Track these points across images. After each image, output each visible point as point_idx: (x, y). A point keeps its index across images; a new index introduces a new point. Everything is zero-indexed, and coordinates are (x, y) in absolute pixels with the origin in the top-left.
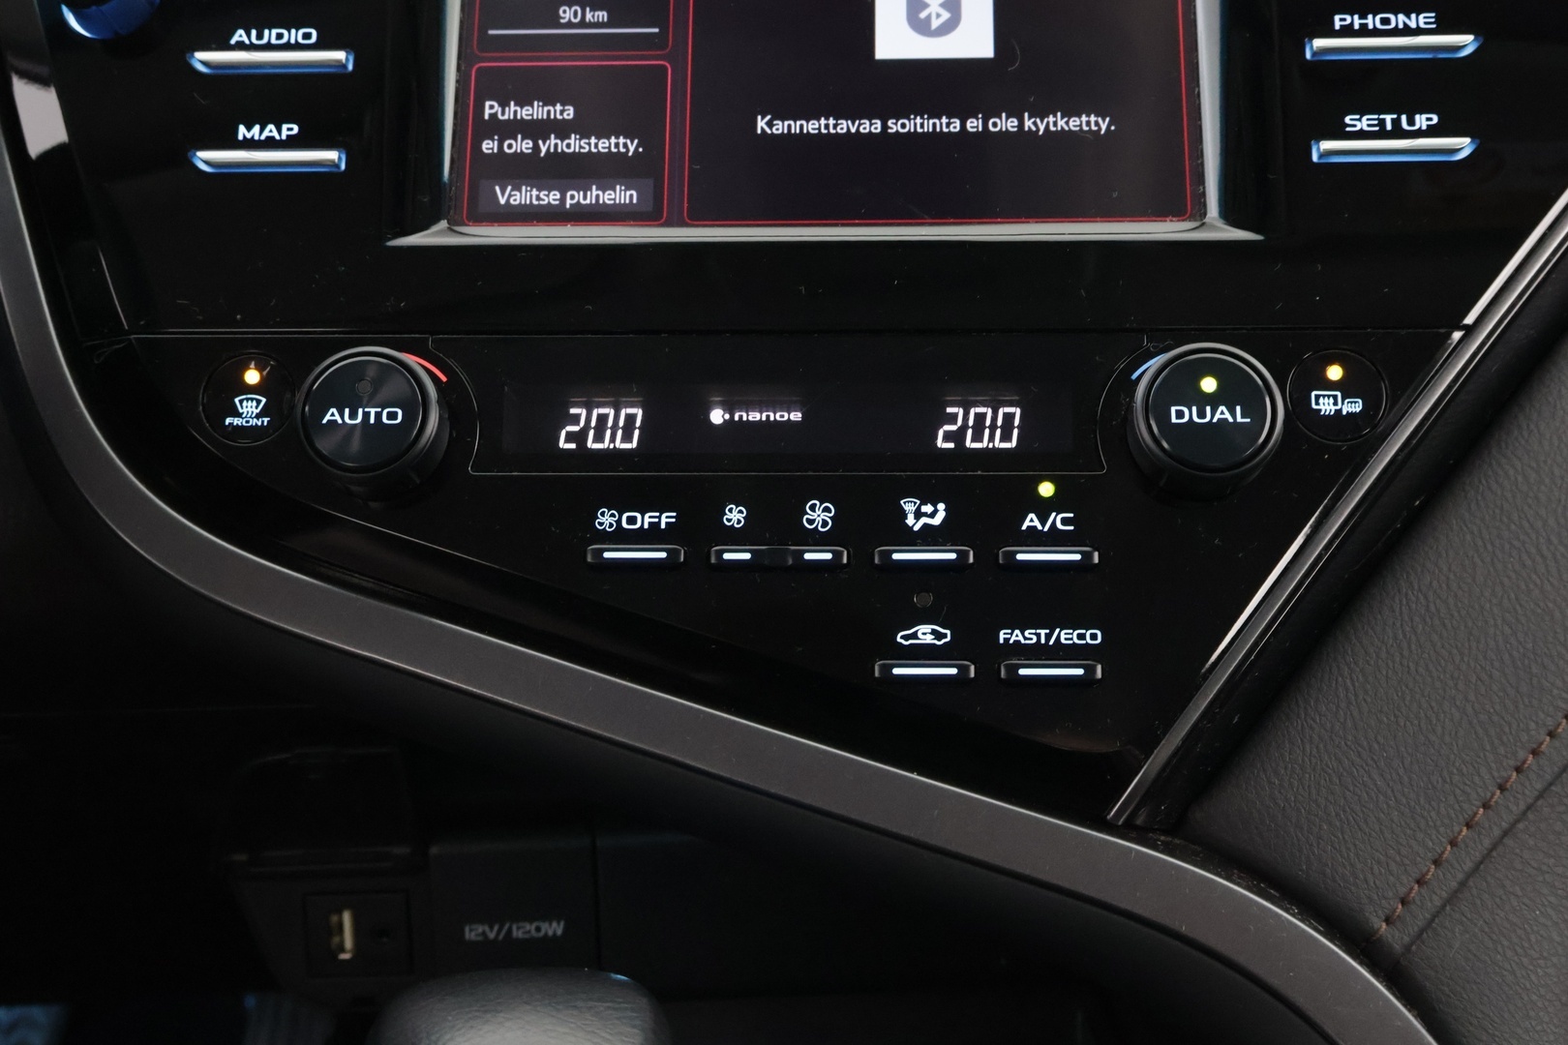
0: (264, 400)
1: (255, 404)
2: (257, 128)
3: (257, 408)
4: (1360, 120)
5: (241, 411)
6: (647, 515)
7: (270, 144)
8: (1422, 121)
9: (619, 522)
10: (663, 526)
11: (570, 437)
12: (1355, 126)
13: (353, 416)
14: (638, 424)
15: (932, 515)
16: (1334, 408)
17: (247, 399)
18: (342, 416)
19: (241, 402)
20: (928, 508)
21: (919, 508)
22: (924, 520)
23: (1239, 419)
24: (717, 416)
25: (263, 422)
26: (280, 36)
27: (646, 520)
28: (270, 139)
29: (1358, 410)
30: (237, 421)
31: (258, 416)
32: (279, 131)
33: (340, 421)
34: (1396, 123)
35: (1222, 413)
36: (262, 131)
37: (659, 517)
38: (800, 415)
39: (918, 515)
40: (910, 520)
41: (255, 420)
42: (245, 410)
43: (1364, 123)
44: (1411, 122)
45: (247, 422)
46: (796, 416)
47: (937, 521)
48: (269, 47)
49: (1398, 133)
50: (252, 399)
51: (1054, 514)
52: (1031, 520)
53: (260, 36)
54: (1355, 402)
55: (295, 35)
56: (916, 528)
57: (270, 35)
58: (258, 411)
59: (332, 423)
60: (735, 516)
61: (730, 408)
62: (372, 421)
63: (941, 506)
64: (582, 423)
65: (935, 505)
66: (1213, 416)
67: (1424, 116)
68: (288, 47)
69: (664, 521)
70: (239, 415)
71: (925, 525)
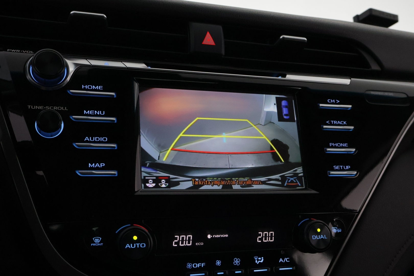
0: (101, 238)
1: (98, 239)
2: (94, 164)
3: (99, 240)
4: (336, 167)
5: (95, 242)
6: (199, 264)
7: (97, 169)
8: (348, 167)
9: (192, 266)
10: (202, 266)
11: (176, 243)
12: (336, 168)
13: (133, 246)
14: (191, 239)
15: (261, 260)
16: (336, 231)
17: (96, 238)
18: (130, 246)
19: (95, 239)
20: (260, 259)
21: (258, 259)
22: (259, 261)
23: (325, 238)
24: (209, 236)
25: (101, 244)
26: (97, 139)
27: (198, 265)
28: (97, 167)
29: (341, 231)
30: (94, 245)
31: (100, 243)
32: (100, 165)
33: (130, 247)
34: (343, 167)
35: (322, 237)
36: (95, 165)
37: (201, 264)
38: (227, 235)
39: (258, 260)
40: (256, 262)
41: (99, 244)
42: (96, 241)
43: (337, 168)
44: (345, 168)
45: (97, 245)
46: (227, 236)
47: (262, 261)
48: (94, 142)
49: (343, 170)
50: (97, 238)
51: (285, 258)
52: (281, 260)
53: (92, 139)
54: (340, 230)
55: (102, 139)
56: (258, 263)
57: (95, 139)
58: (99, 241)
59: (128, 248)
60: (218, 263)
61: (212, 235)
62: (138, 247)
63: (262, 258)
64: (178, 240)
65: (261, 258)
66: (320, 237)
67: (348, 166)
68: (100, 142)
69: (202, 265)
70: (95, 243)
71: (259, 262)
